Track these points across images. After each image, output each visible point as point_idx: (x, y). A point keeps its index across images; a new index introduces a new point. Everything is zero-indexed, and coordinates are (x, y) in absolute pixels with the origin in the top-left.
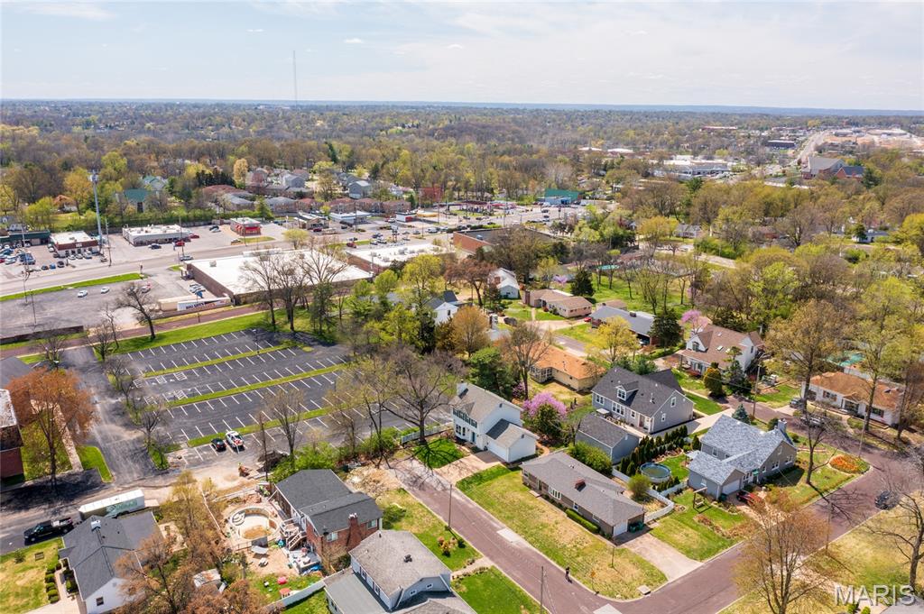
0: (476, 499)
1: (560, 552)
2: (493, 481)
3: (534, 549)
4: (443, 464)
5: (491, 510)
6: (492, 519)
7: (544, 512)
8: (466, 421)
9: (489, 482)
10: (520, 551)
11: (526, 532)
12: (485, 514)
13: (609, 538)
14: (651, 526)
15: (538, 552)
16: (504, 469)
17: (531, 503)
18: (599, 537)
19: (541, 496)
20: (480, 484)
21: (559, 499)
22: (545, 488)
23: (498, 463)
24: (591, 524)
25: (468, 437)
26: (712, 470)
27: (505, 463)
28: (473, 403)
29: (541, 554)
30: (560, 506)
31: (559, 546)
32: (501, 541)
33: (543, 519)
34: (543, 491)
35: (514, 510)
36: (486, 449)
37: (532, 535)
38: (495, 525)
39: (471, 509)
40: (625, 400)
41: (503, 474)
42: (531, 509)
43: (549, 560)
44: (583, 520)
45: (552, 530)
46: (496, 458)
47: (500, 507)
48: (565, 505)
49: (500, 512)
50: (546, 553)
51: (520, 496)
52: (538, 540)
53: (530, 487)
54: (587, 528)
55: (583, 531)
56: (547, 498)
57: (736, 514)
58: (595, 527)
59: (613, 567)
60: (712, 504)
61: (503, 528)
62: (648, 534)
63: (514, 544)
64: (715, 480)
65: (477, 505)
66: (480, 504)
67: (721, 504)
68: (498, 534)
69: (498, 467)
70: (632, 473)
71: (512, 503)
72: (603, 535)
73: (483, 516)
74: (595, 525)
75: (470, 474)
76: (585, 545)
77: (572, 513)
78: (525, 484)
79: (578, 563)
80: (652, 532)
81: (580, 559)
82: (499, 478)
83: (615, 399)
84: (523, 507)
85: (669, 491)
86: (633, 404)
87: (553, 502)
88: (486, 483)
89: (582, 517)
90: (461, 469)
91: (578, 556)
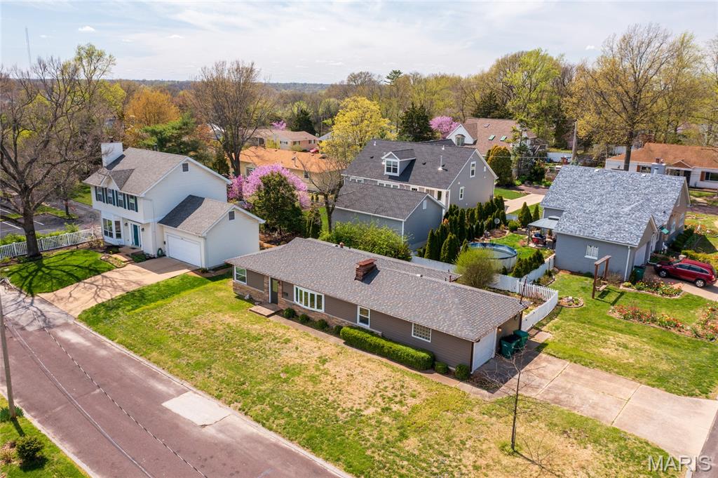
0: (121, 338)
1: (351, 433)
2: (169, 300)
3: (272, 437)
4: (62, 284)
5: (155, 354)
6: (154, 375)
7: (287, 341)
8: (120, 204)
9: (160, 302)
10: (229, 450)
11: (247, 393)
12: (137, 365)
13: (465, 374)
14: (540, 338)
15: (285, 443)
16: (195, 279)
17: (256, 329)
18: (436, 377)
19: (278, 313)
20: (137, 307)
21: (321, 312)
22: (285, 294)
23: (186, 271)
24: (411, 351)
25: (127, 239)
26: (606, 226)
27: (197, 270)
28: (132, 170)
29: (294, 447)
30: (323, 326)
31: (342, 417)
32: (173, 428)
33: (289, 356)
34: (283, 303)
35: (214, 347)
36: (161, 254)
37: (261, 399)
38: (160, 387)
39: (103, 359)
40: (397, 174)
41: (193, 286)
42: (257, 339)
43: (319, 461)
44: (387, 344)
45: (314, 379)
46: (182, 265)
47: (178, 346)
48: (335, 320)
49: (178, 355)
50: (310, 444)
51: (230, 319)
52: (280, 410)
53: (251, 301)
54: (401, 363)
55: (394, 370)
56: (291, 315)
57: (677, 297)
58: (423, 355)
59: (514, 452)
60: (621, 287)
61: (181, 392)
62: (543, 355)
63: (210, 431)
64: (621, 242)
65: (119, 348)
66: (129, 347)
67: (640, 284)
68: (166, 410)
69: (183, 277)
70: (451, 258)
71: (209, 334)
72: (447, 372)
73: (132, 371)
74: (423, 350)
75: (119, 294)
76: (411, 402)
77: (356, 333)
78: (240, 297)
79: (410, 457)
80: (548, 349)
81: (412, 443)
82: (183, 294)
83: (382, 177)
84: (233, 338)
85: (534, 275)
86: (411, 177)
87: (306, 320)
88: (153, 305)
89: (383, 337)
90: (99, 288)
91: (403, 436)
